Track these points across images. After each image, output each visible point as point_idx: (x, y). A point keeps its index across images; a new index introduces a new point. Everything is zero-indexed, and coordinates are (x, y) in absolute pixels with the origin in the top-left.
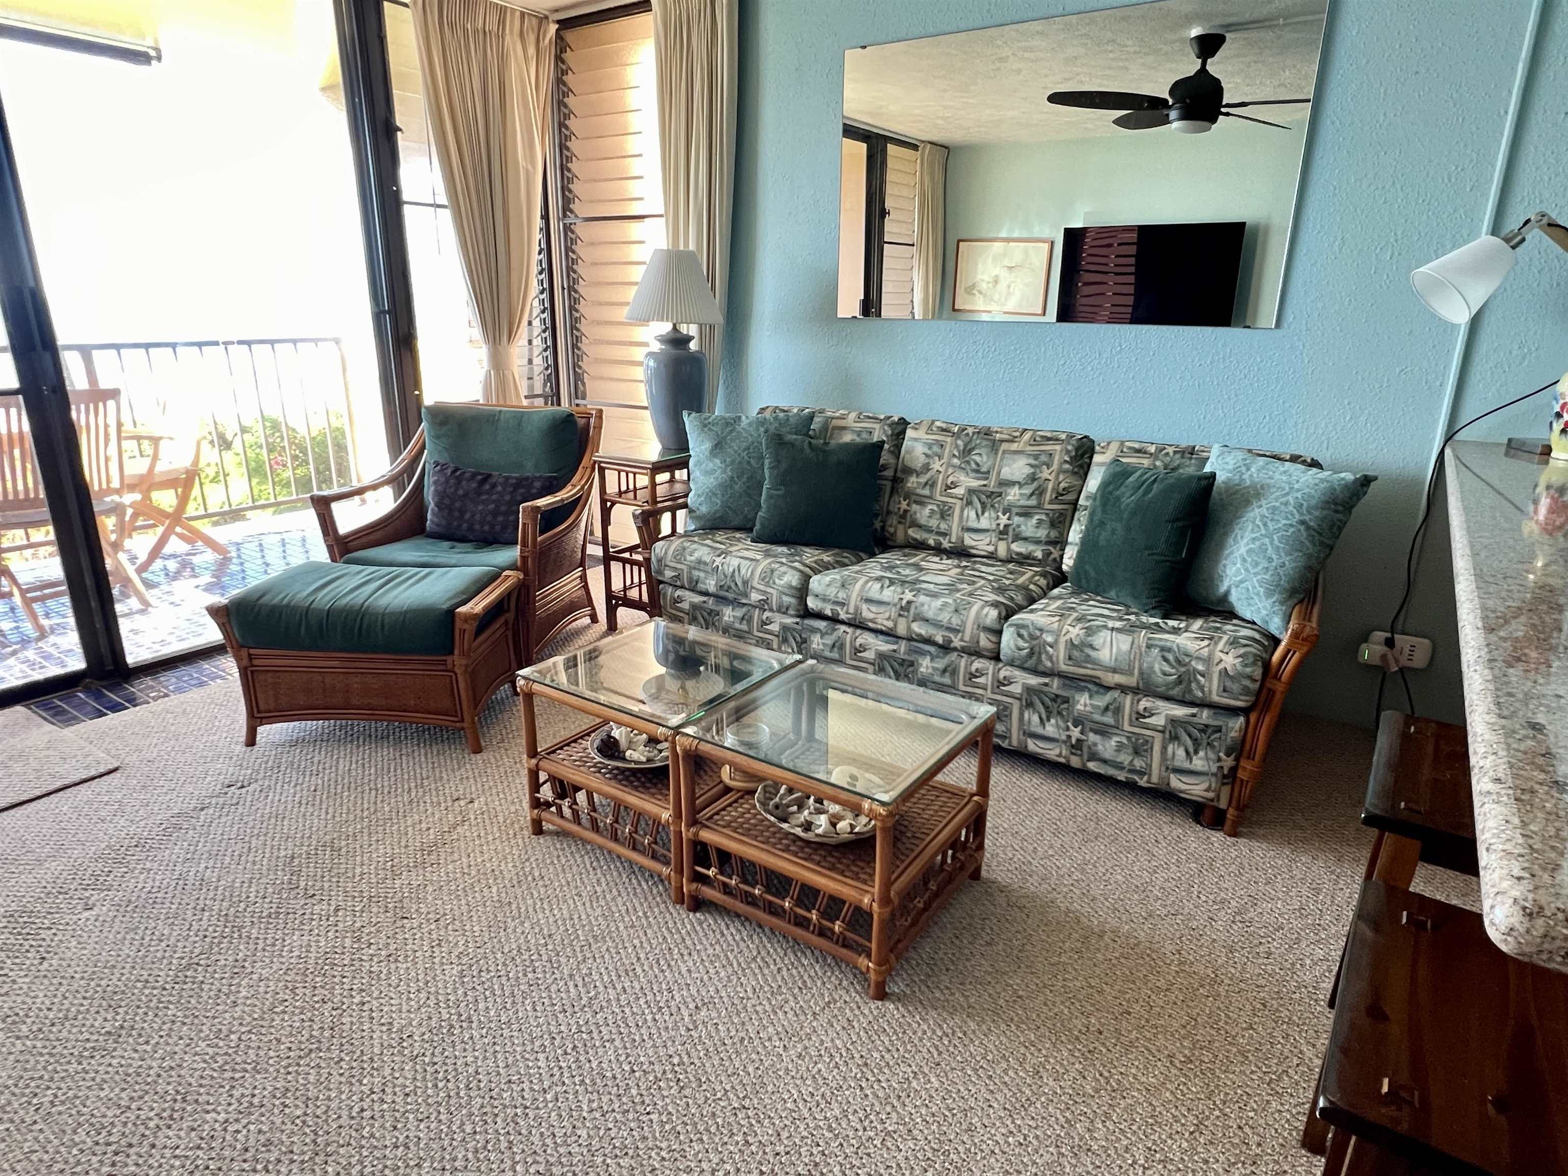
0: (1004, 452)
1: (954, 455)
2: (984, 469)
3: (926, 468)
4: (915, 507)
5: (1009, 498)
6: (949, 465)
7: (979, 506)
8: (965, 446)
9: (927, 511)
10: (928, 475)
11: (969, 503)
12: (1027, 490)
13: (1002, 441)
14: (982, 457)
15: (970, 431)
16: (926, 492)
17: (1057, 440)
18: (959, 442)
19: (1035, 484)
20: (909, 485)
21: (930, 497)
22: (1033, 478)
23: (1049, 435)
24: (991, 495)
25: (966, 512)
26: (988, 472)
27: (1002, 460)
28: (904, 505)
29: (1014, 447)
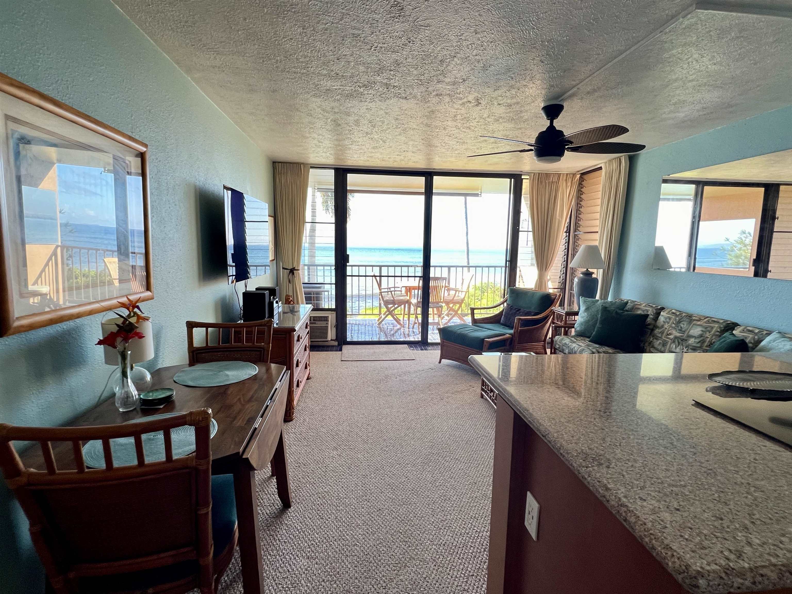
0: (694, 325)
1: (674, 323)
2: (683, 330)
3: (663, 326)
4: (655, 340)
5: (690, 342)
6: (671, 326)
7: (677, 343)
8: (679, 320)
9: (658, 342)
10: (662, 330)
11: (674, 342)
12: (697, 340)
13: (694, 320)
14: (684, 325)
15: (684, 314)
16: (660, 335)
17: (718, 322)
18: (677, 318)
19: (702, 338)
20: (655, 332)
21: (661, 338)
22: (701, 336)
23: (715, 320)
24: (683, 340)
25: (672, 345)
26: (684, 331)
27: (692, 327)
28: (651, 339)
29: (699, 323)
